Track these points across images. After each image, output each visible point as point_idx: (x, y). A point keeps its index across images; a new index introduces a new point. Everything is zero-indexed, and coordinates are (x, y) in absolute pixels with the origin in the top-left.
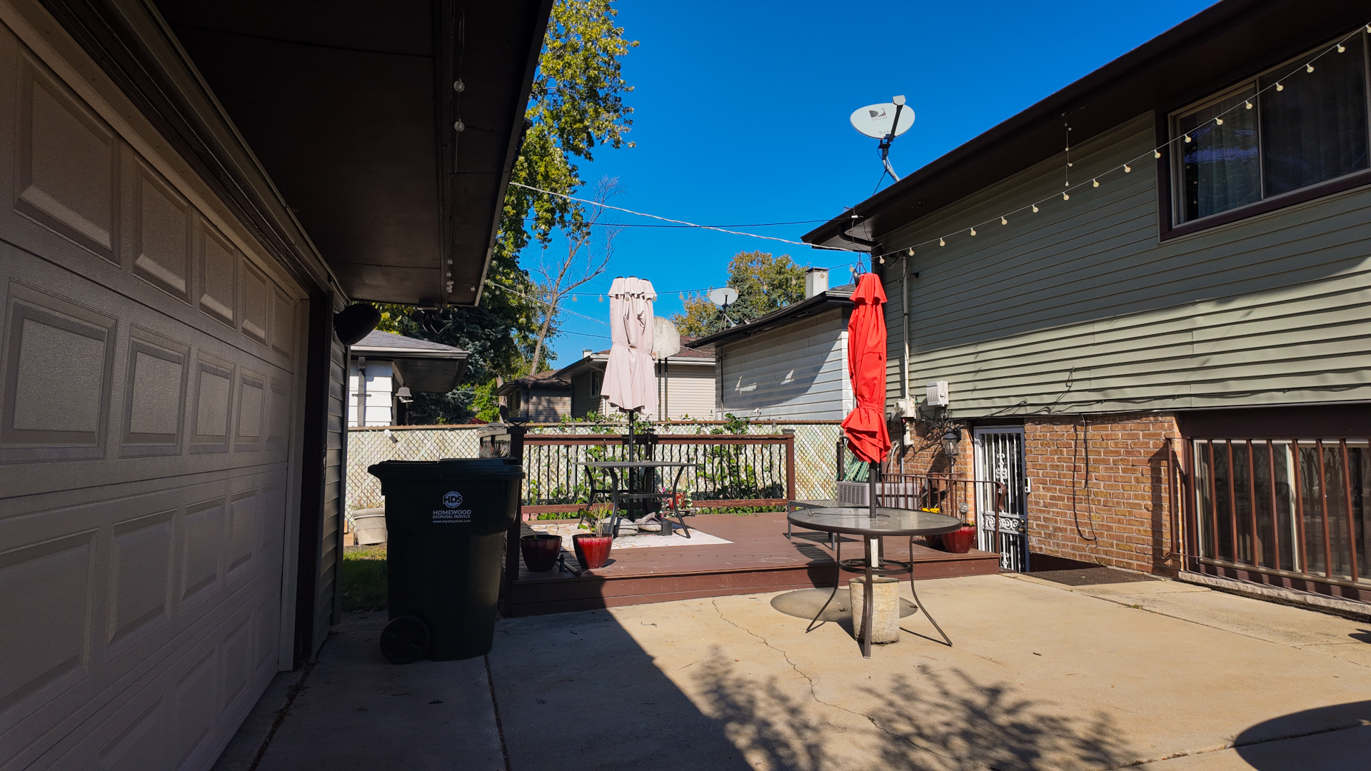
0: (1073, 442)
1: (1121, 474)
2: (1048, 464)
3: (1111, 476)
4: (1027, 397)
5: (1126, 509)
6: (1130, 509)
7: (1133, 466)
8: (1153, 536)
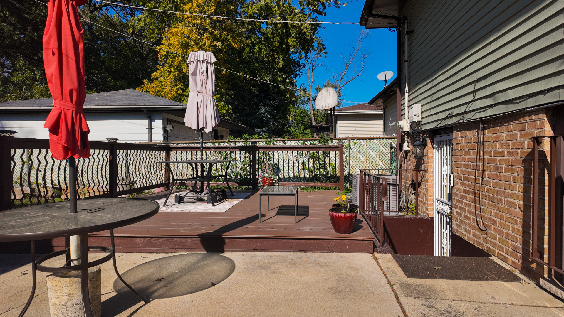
0: (476, 145)
1: (504, 174)
2: (463, 163)
3: (497, 175)
4: (454, 110)
5: (506, 207)
6: (508, 207)
7: (512, 166)
8: (523, 236)
